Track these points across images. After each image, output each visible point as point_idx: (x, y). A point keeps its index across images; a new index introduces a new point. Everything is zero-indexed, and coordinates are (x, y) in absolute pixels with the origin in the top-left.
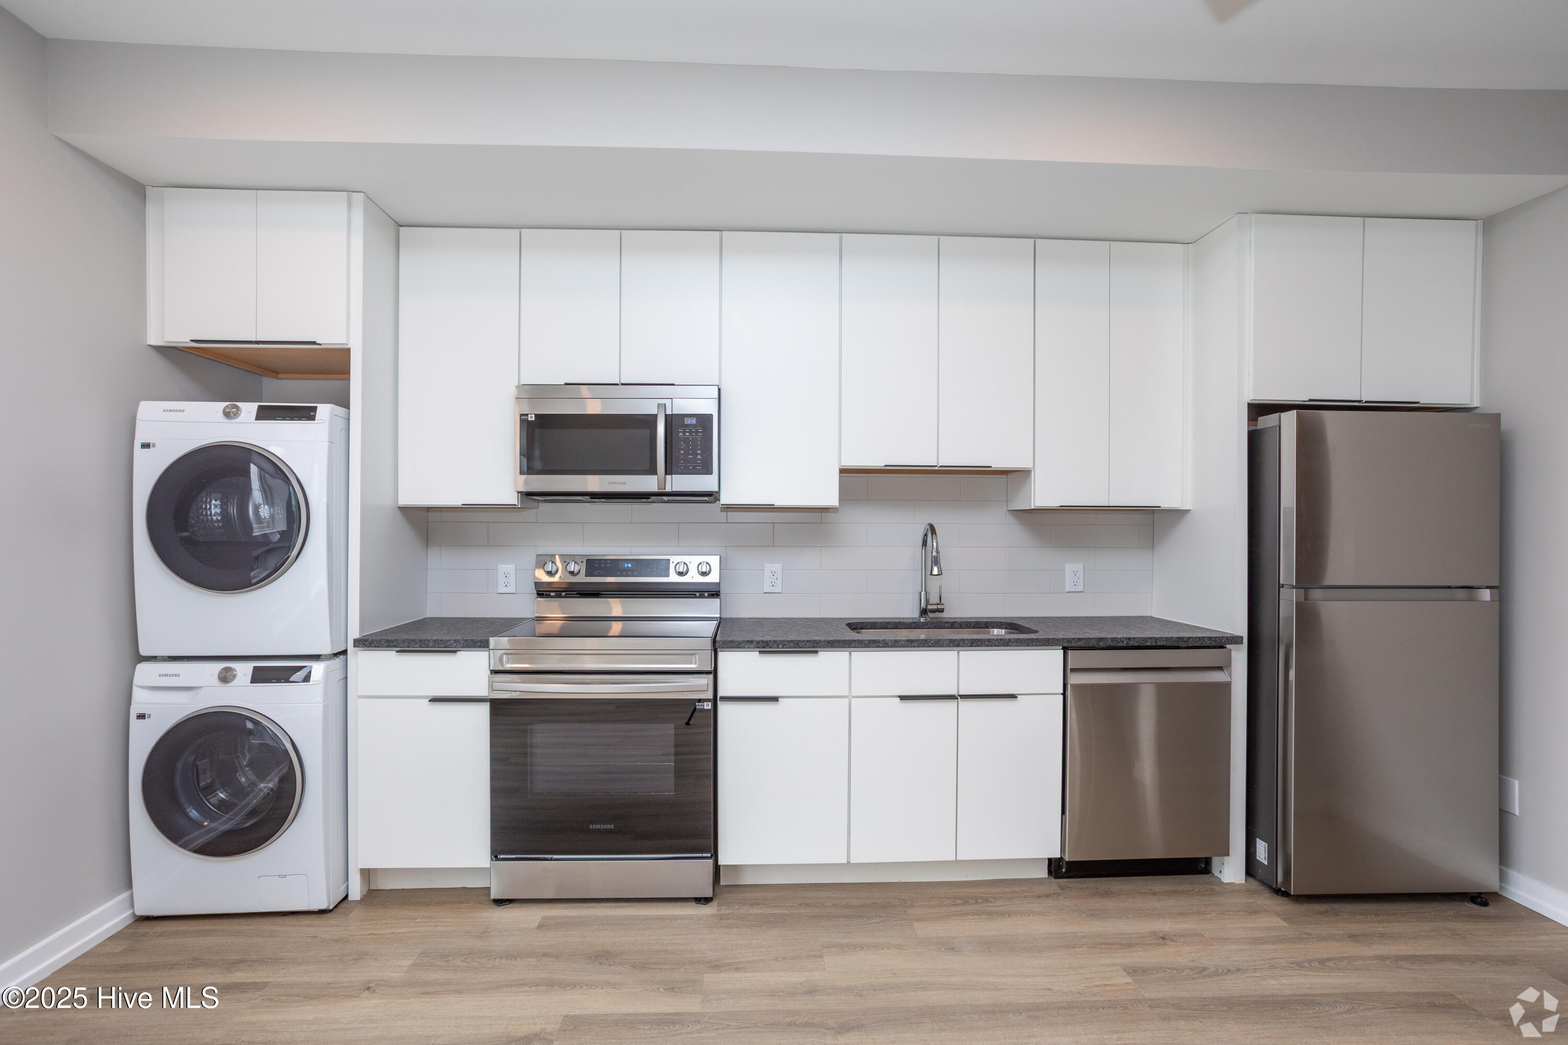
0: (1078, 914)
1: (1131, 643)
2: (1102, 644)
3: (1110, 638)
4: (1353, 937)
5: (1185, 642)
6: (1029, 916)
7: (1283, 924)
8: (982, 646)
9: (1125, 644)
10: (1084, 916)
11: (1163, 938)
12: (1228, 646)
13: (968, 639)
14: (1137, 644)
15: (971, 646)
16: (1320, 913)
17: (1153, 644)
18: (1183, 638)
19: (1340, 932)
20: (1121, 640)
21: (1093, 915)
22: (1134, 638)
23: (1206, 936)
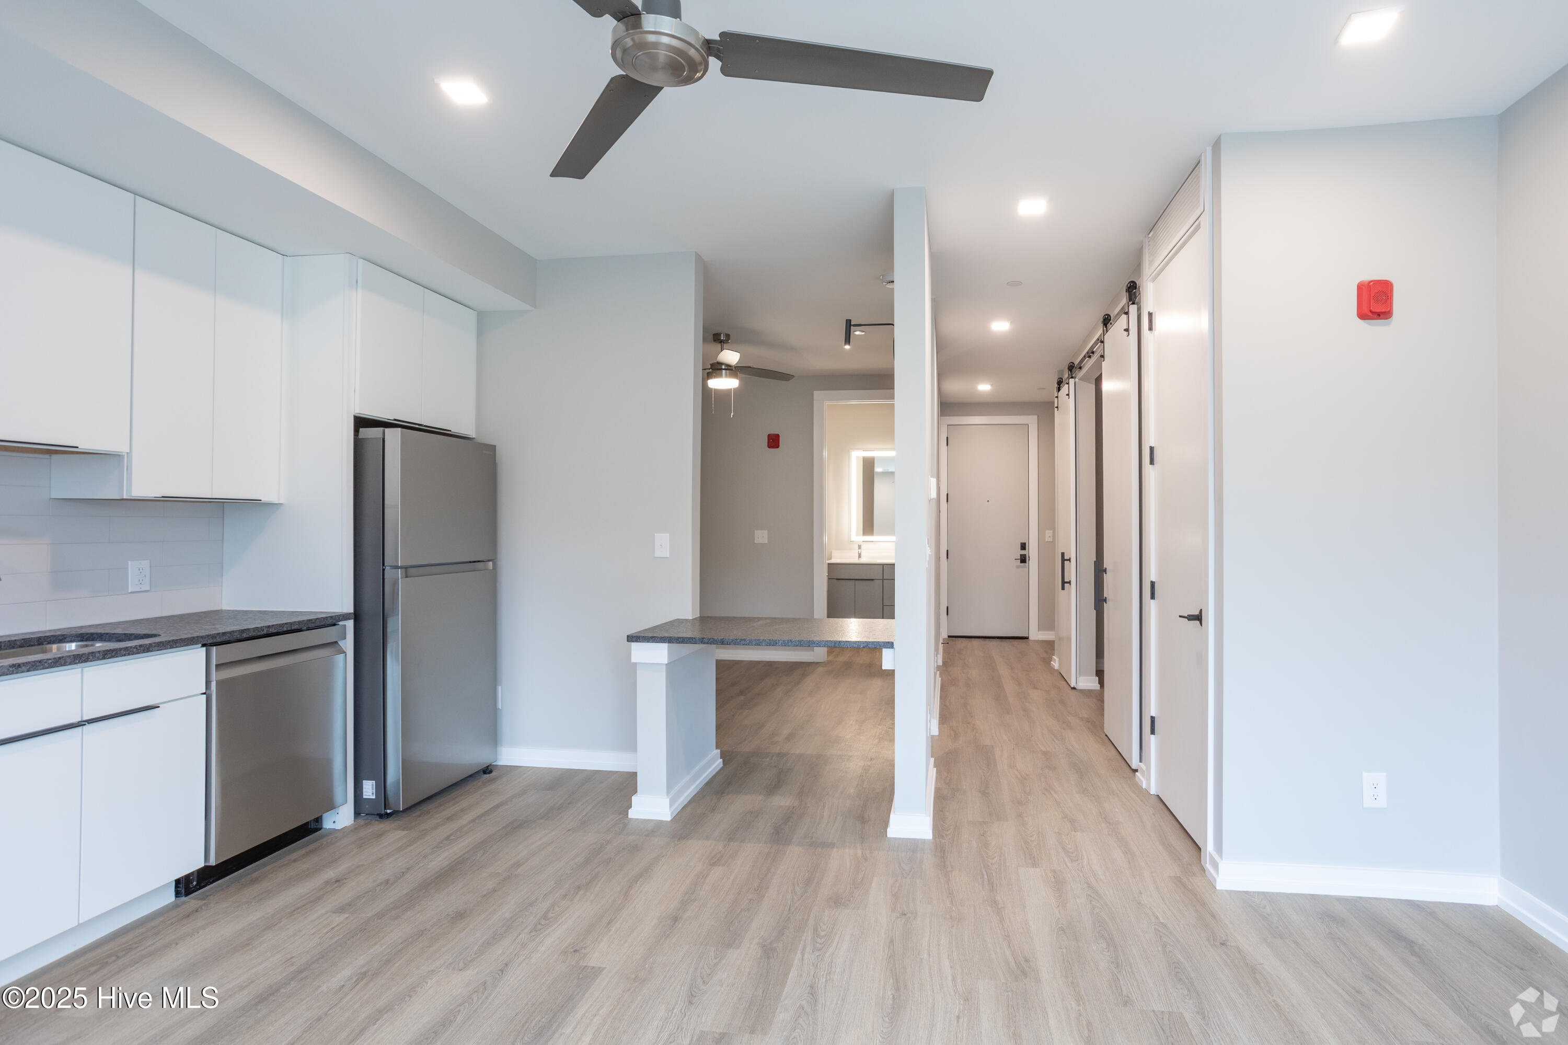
0: (247, 906)
1: (270, 630)
2: (245, 635)
3: (252, 628)
4: (450, 819)
5: (314, 623)
6: (198, 933)
7: (405, 832)
8: (117, 657)
9: (265, 632)
10: (253, 904)
11: (337, 881)
12: (341, 623)
13: (99, 652)
14: (276, 631)
15: (104, 658)
16: (419, 816)
17: (289, 629)
18: (311, 620)
19: (441, 820)
20: (262, 628)
21: (261, 899)
22: (273, 625)
23: (366, 864)
